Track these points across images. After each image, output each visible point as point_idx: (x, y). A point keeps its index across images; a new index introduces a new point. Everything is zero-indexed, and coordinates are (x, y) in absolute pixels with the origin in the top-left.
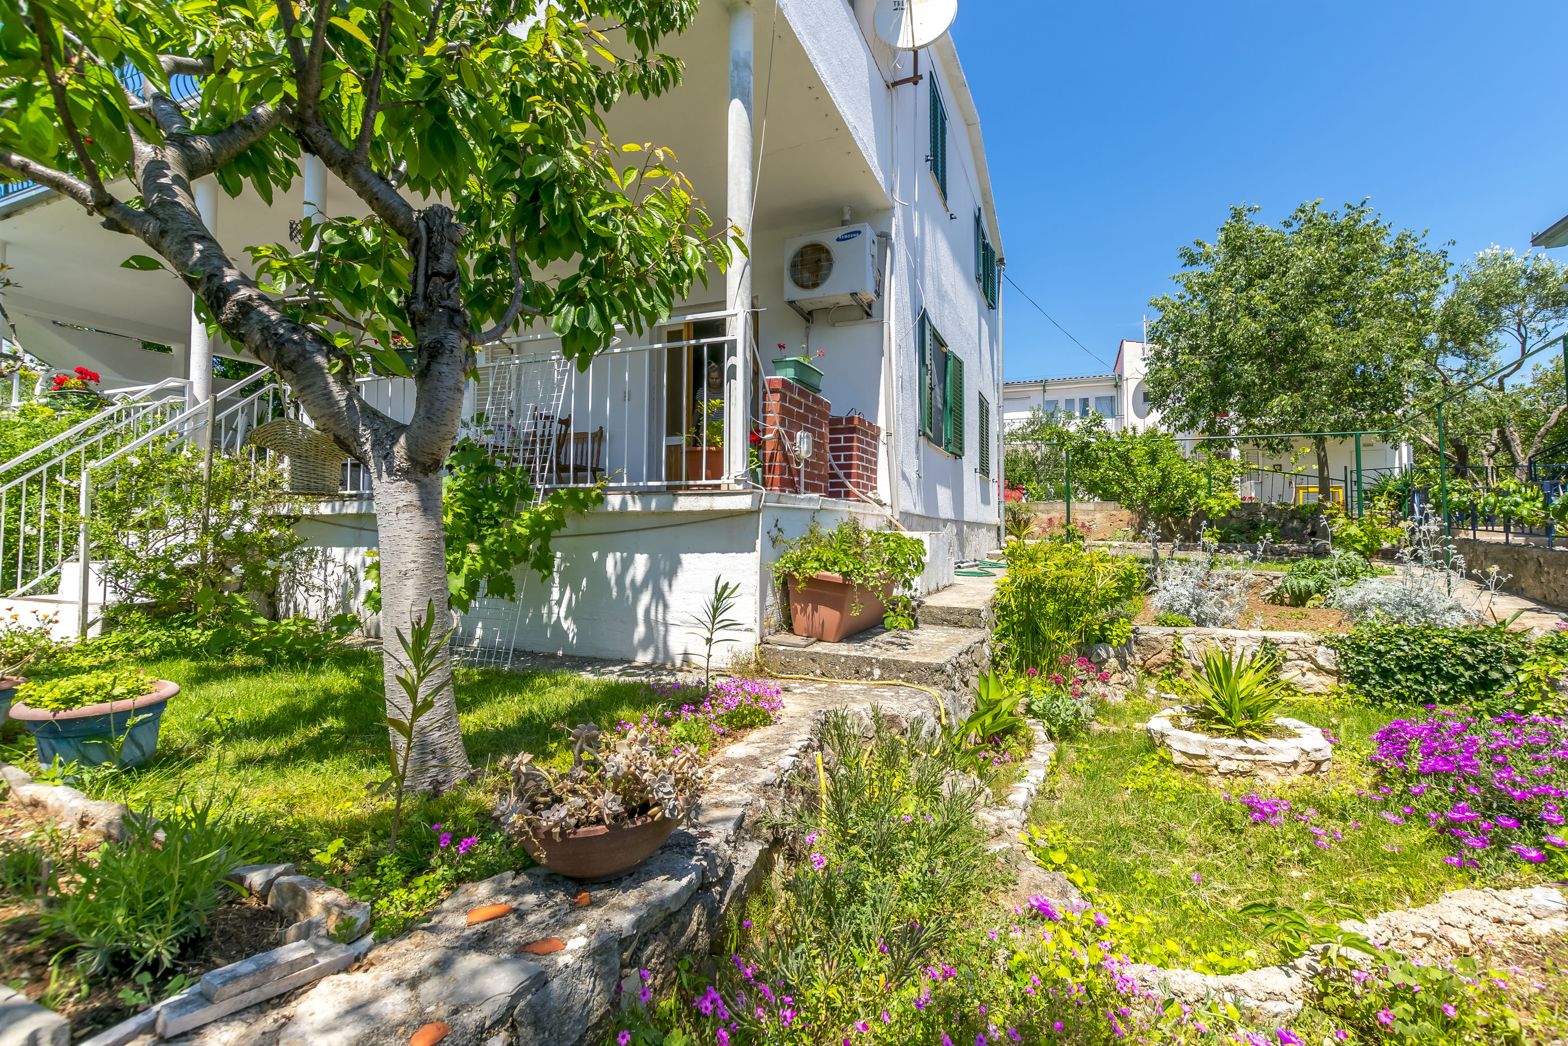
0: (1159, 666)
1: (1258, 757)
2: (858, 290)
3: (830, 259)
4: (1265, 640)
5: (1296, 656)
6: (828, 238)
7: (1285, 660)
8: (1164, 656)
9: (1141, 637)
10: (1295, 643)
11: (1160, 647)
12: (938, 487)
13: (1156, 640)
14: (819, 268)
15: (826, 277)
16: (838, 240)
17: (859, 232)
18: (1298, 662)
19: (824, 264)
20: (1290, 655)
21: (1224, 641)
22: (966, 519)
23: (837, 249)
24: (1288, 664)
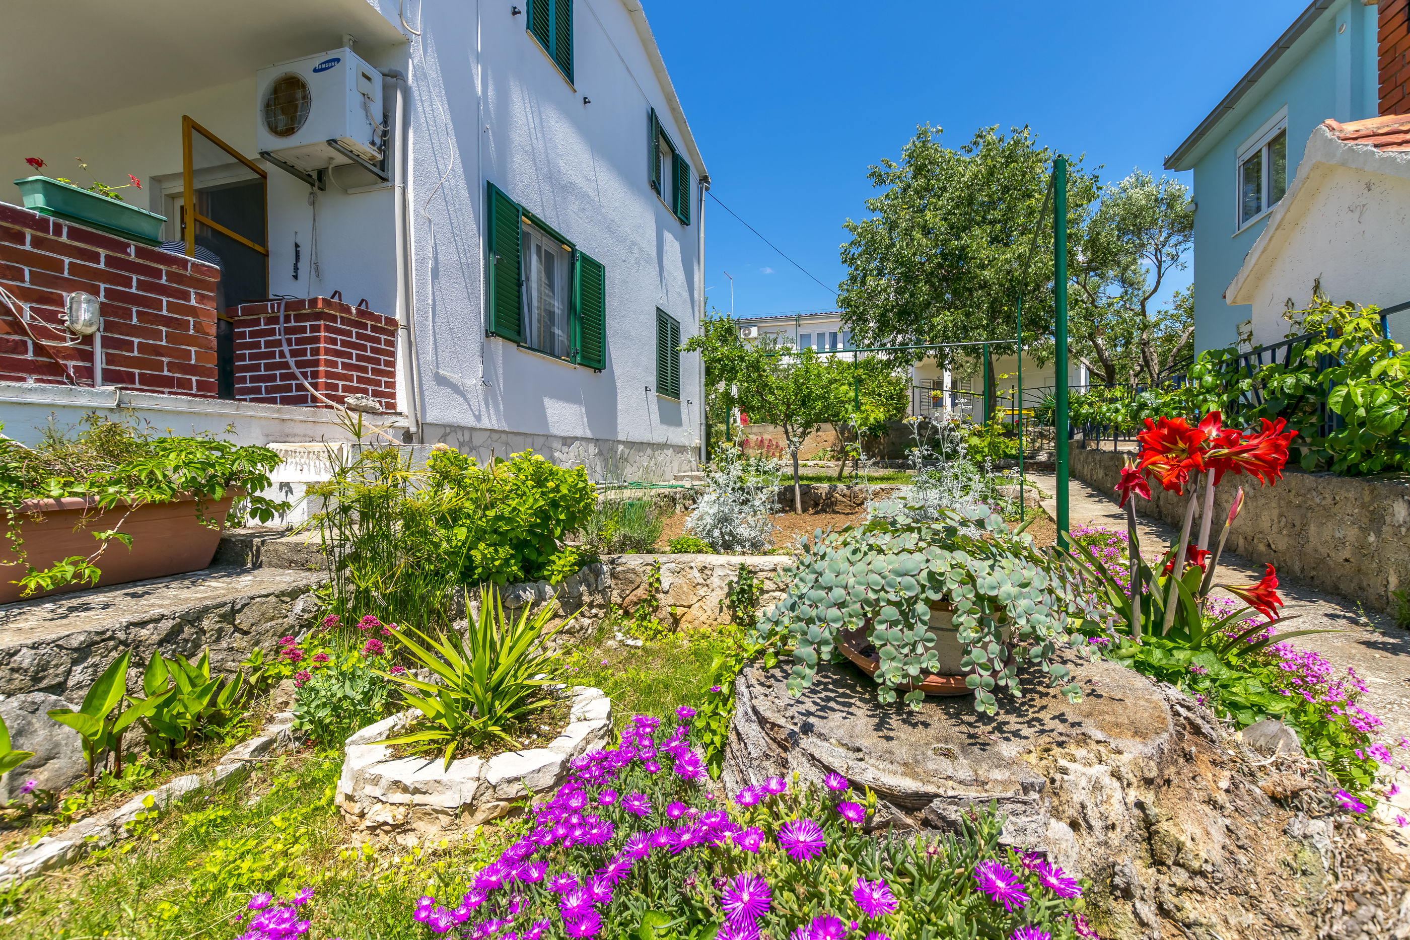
0: (636, 604)
1: (418, 799)
2: (337, 137)
3: (307, 98)
4: (743, 567)
5: (773, 587)
6: (303, 68)
7: (763, 592)
8: (640, 592)
9: (619, 569)
10: (774, 570)
11: (638, 580)
12: (547, 402)
13: (634, 571)
14: (295, 108)
15: (304, 118)
16: (315, 71)
17: (338, 60)
18: (777, 594)
19: (300, 102)
20: (769, 585)
21: (702, 570)
22: (622, 437)
23: (314, 82)
24: (766, 596)
